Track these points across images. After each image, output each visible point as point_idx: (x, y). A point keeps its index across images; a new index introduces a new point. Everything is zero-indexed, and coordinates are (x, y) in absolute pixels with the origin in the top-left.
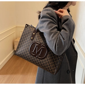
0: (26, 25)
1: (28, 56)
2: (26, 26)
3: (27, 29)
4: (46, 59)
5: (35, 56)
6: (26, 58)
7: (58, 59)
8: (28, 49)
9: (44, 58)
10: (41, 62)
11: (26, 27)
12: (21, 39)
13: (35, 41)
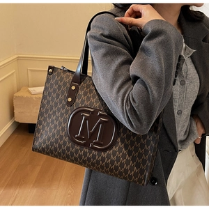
0: (50, 68)
1: (68, 148)
2: (51, 70)
3: (54, 78)
4: (115, 148)
5: (86, 145)
6: (64, 153)
7: (148, 143)
8: (63, 129)
9: (110, 148)
10: (103, 159)
11: (49, 74)
12: (42, 106)
13: (80, 105)
